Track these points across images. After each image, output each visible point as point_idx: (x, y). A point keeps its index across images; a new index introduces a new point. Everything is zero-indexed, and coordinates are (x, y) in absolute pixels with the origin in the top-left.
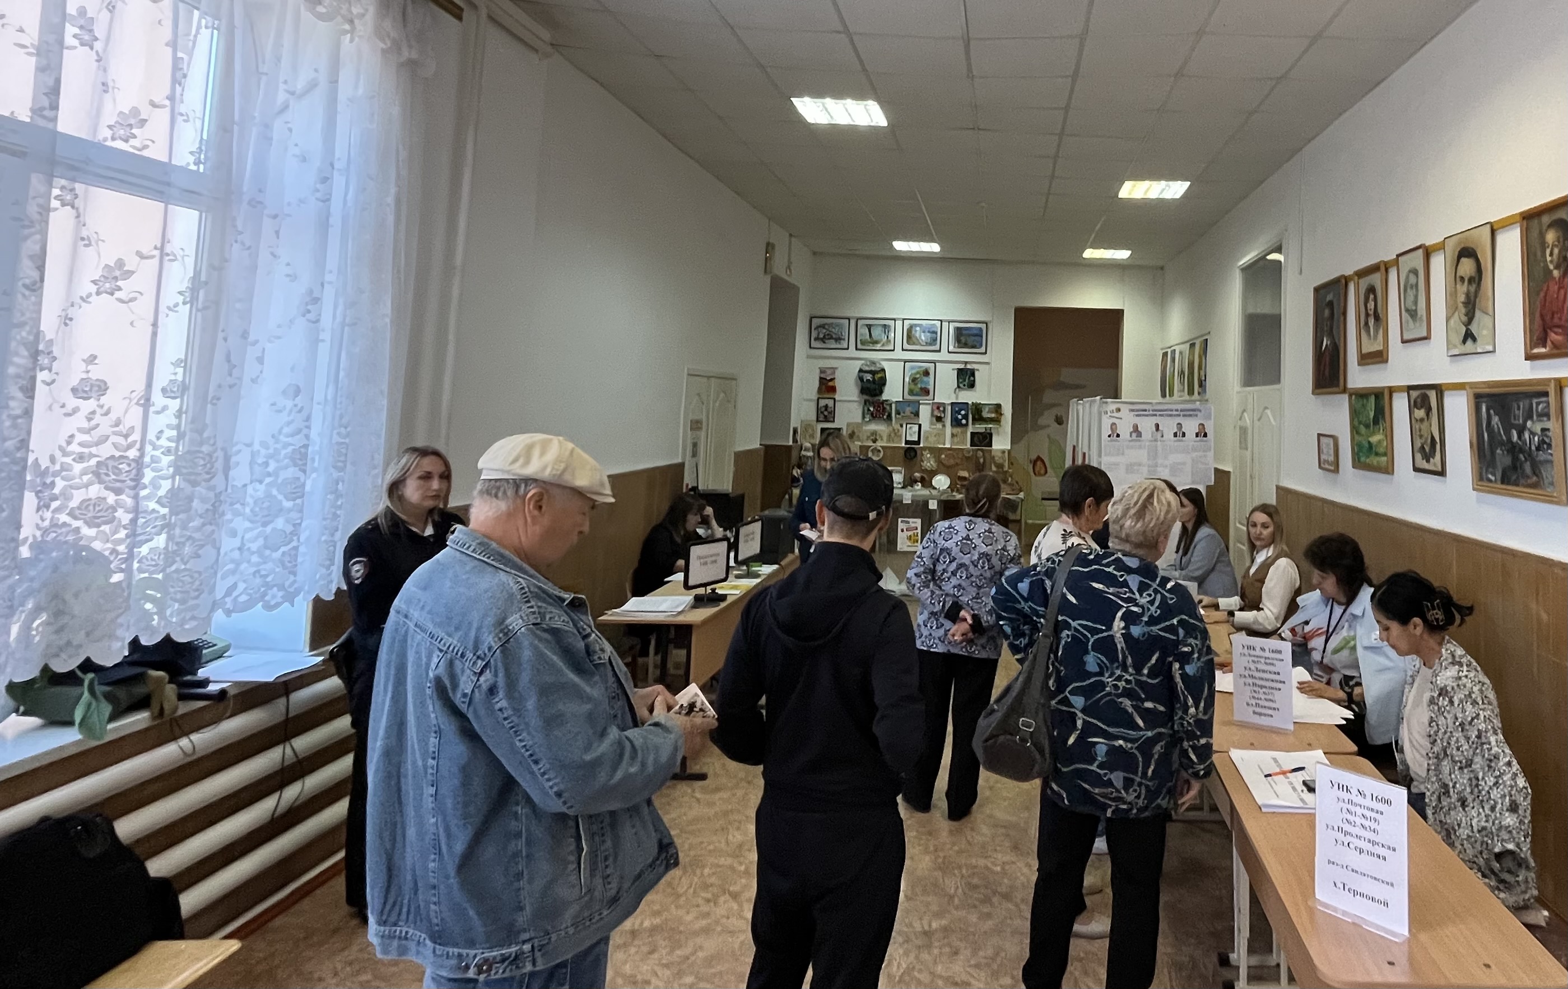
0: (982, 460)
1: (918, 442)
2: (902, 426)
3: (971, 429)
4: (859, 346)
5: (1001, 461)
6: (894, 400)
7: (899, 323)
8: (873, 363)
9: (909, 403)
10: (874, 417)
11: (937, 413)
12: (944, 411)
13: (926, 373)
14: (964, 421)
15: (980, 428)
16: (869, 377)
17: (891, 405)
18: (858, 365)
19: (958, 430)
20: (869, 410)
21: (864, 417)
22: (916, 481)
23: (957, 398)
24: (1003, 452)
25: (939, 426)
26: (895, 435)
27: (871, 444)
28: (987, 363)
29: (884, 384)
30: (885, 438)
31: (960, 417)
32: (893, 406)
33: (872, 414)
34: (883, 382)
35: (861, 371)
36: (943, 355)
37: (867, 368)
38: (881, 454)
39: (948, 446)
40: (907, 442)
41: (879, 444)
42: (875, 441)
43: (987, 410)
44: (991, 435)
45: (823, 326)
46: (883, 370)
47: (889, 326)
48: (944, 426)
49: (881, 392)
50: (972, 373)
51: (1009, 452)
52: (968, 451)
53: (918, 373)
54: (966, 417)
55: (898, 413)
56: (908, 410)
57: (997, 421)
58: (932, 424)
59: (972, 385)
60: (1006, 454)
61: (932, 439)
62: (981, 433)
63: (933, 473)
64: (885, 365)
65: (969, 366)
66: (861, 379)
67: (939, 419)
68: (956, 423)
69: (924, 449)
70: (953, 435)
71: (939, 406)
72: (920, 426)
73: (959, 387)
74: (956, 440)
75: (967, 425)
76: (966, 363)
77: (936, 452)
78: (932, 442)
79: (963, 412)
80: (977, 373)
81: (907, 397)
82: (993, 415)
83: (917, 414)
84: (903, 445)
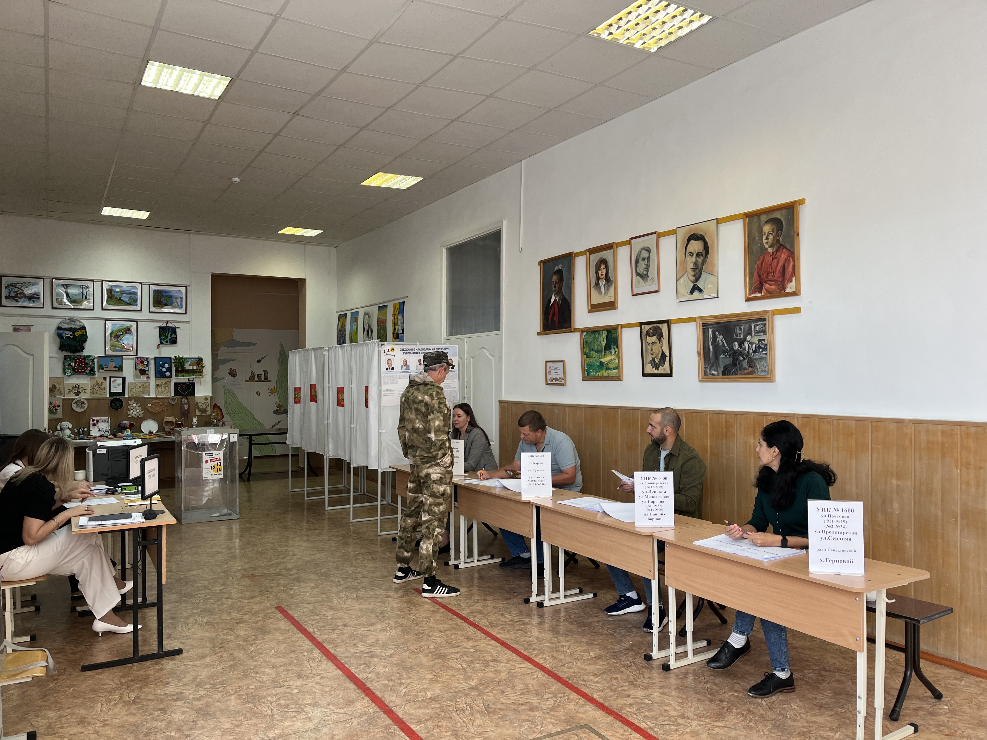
0: (186, 406)
1: (123, 393)
2: (105, 379)
3: (174, 380)
4: (56, 305)
5: (204, 406)
6: (96, 356)
7: (98, 285)
8: (73, 320)
9: (112, 357)
10: (75, 372)
11: (140, 366)
12: (148, 365)
13: (128, 330)
14: (168, 374)
15: (183, 379)
16: (69, 334)
17: (93, 360)
18: (55, 323)
19: (160, 382)
20: (69, 365)
21: (65, 373)
22: (125, 428)
23: (160, 353)
24: (206, 398)
25: (144, 378)
26: (100, 386)
27: (74, 396)
28: (188, 322)
29: (86, 341)
30: (88, 391)
31: (164, 370)
32: (96, 360)
33: (74, 369)
34: (84, 338)
35: (59, 328)
36: (145, 314)
37: (67, 326)
38: (86, 406)
39: (153, 395)
40: (111, 394)
41: (83, 396)
42: (77, 394)
43: (189, 363)
44: (193, 384)
45: (14, 285)
46: (84, 328)
47: (88, 287)
48: (148, 378)
49: (83, 349)
50: (174, 331)
51: (211, 397)
52: (173, 399)
53: (120, 330)
54: (169, 369)
55: (101, 367)
56: (112, 364)
57: (199, 372)
58: (136, 376)
59: (174, 342)
60: (209, 401)
61: (137, 390)
62: (184, 384)
63: (141, 420)
64: (85, 323)
65: (170, 325)
66: (60, 336)
67: (143, 372)
68: (160, 375)
69: (130, 399)
70: (157, 386)
71: (143, 360)
72: (124, 379)
73: (161, 343)
74: (160, 389)
75: (170, 377)
76: (167, 322)
77: (142, 401)
78: (137, 393)
79: (167, 366)
80: (178, 330)
81: (109, 352)
82: (195, 368)
83: (120, 368)
84: (108, 396)
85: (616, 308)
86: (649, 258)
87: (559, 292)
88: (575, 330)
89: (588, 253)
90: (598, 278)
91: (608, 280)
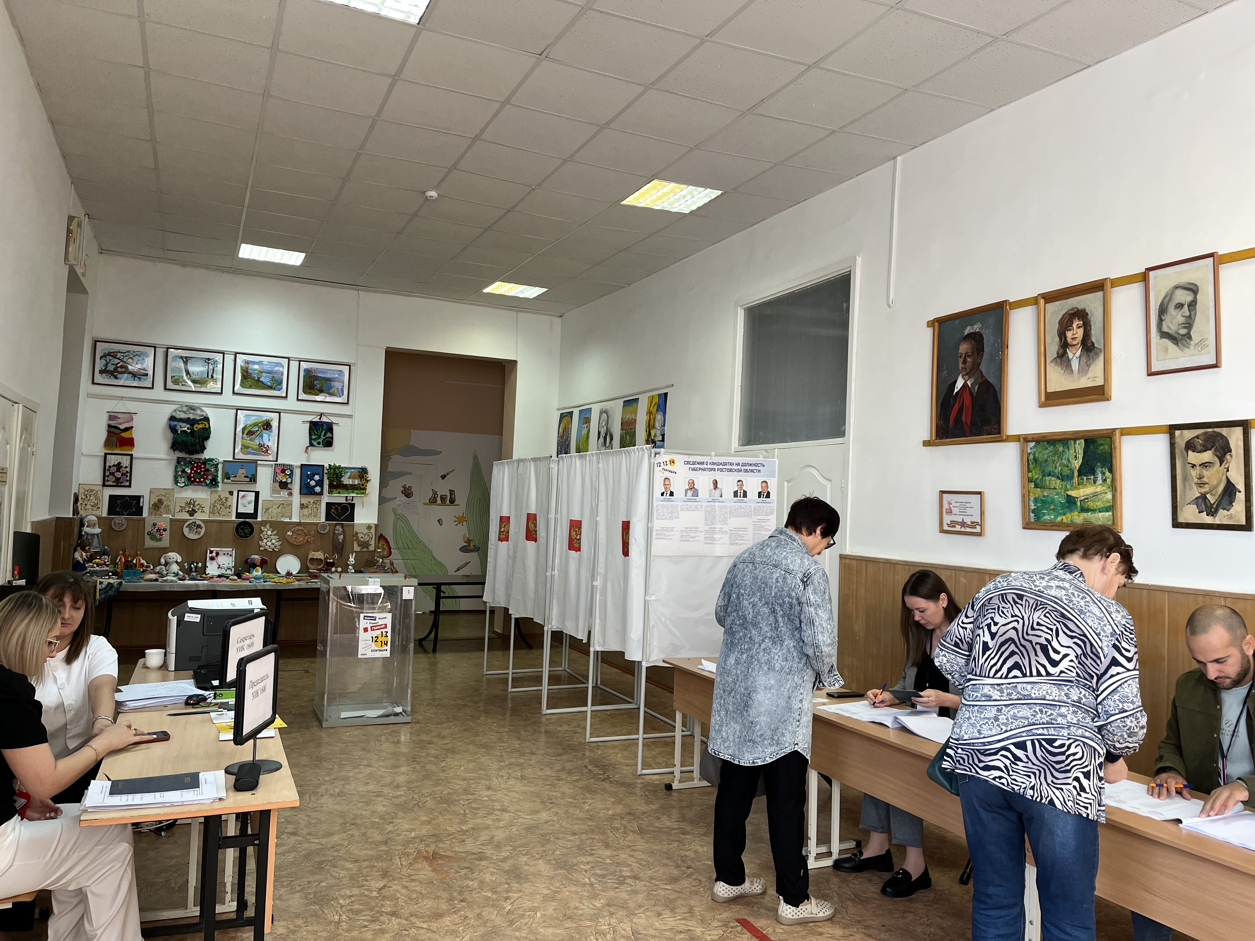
0: (341, 537)
1: (254, 515)
2: (231, 493)
3: (326, 498)
4: (170, 385)
5: (366, 538)
6: (221, 460)
7: (229, 359)
8: (192, 408)
9: (243, 463)
10: (191, 481)
11: (281, 478)
12: (291, 476)
13: (267, 426)
14: (318, 489)
15: (339, 498)
16: (185, 427)
17: (216, 465)
18: (167, 411)
19: (306, 500)
20: (183, 471)
21: (176, 482)
22: (254, 566)
23: (308, 460)
24: (369, 527)
25: (284, 493)
26: (223, 503)
27: (186, 516)
28: (350, 416)
29: (208, 438)
30: (207, 510)
31: (313, 483)
32: (220, 466)
34: (205, 434)
35: (172, 418)
36: (291, 403)
37: (183, 416)
38: (203, 531)
39: (295, 519)
40: (239, 515)
43: (348, 474)
45: (113, 354)
46: (207, 419)
48: (290, 494)
49: (203, 449)
50: (329, 428)
51: (376, 526)
53: (255, 425)
54: (320, 483)
55: (227, 476)
56: (242, 472)
57: (361, 489)
59: (329, 443)
61: (274, 511)
62: (339, 504)
63: (276, 555)
64: (210, 413)
65: (324, 419)
66: (173, 430)
67: (284, 485)
68: (307, 490)
69: (264, 523)
70: (302, 506)
71: (284, 469)
72: (257, 494)
73: (311, 445)
74: (306, 511)
75: (321, 493)
76: (321, 415)
77: (279, 527)
78: (274, 515)
79: (317, 477)
80: (335, 427)
81: (240, 456)
82: (356, 482)
83: (253, 479)
85: (1108, 399)
86: (1192, 305)
87: (973, 371)
88: (1010, 439)
89: (1042, 301)
90: (1065, 345)
91: (1088, 346)
